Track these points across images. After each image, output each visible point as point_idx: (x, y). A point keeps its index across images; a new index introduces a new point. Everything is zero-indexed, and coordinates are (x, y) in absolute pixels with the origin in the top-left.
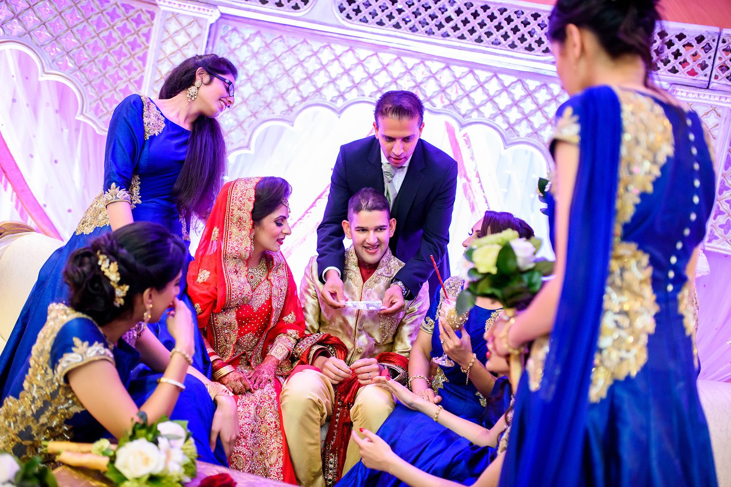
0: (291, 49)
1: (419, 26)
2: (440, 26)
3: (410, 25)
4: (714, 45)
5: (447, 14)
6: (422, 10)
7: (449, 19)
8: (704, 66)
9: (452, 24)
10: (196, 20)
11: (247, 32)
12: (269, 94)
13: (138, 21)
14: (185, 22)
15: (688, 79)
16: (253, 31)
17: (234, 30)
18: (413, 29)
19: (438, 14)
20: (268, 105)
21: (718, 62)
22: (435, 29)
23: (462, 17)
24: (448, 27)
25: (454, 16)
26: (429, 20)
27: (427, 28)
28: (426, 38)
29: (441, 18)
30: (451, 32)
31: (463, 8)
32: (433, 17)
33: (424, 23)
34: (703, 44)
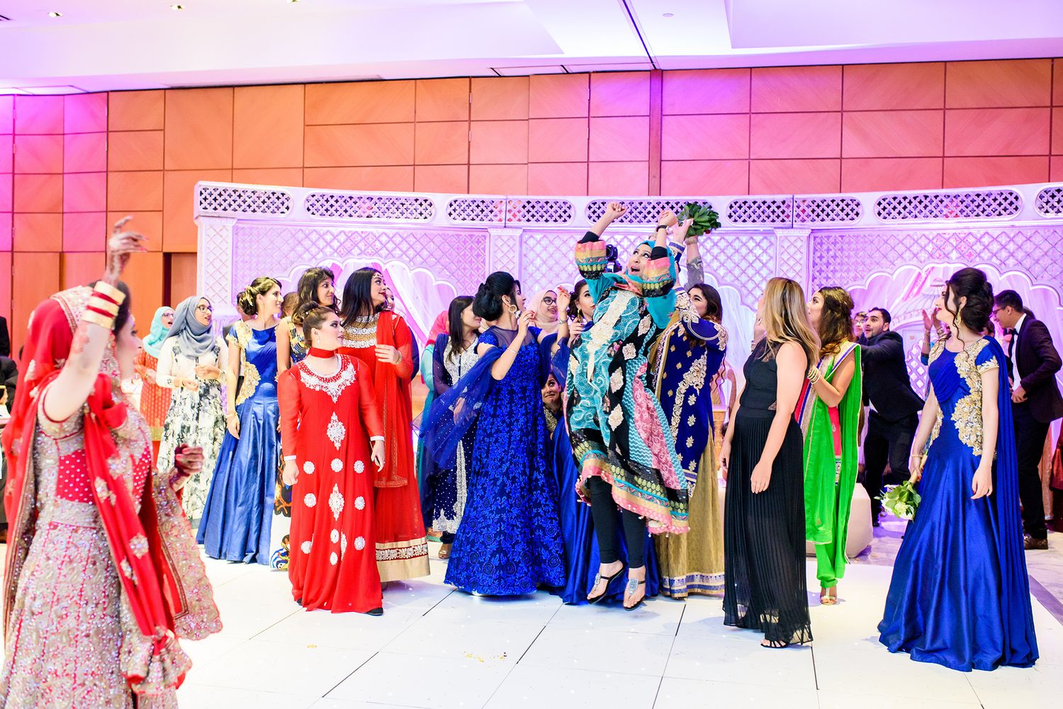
0: (565, 242)
1: (633, 219)
2: (645, 217)
3: (628, 219)
4: (791, 204)
5: (647, 210)
6: (634, 210)
7: (649, 213)
8: (788, 216)
9: (651, 215)
10: (511, 237)
11: (538, 236)
12: (556, 269)
13: (478, 242)
14: (505, 239)
15: (782, 224)
16: (542, 236)
17: (531, 236)
18: (631, 221)
19: (643, 210)
20: (557, 275)
21: (795, 213)
22: (643, 219)
23: (656, 210)
24: (649, 217)
25: (652, 210)
26: (638, 215)
27: (638, 219)
28: (639, 225)
29: (645, 212)
30: (651, 219)
31: (656, 205)
32: (640, 213)
33: (636, 217)
34: (786, 205)
